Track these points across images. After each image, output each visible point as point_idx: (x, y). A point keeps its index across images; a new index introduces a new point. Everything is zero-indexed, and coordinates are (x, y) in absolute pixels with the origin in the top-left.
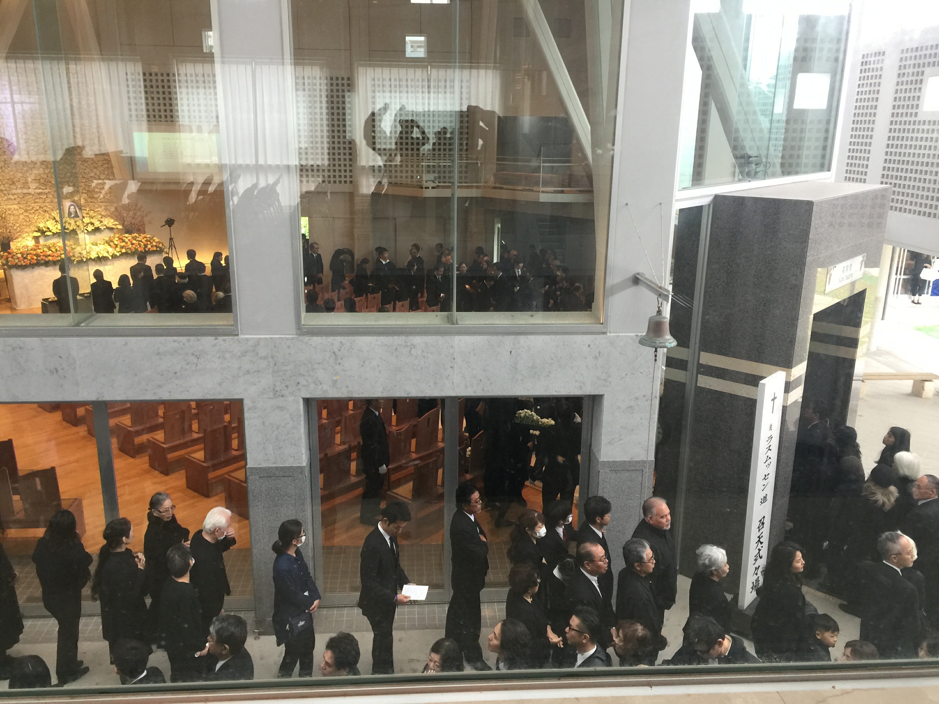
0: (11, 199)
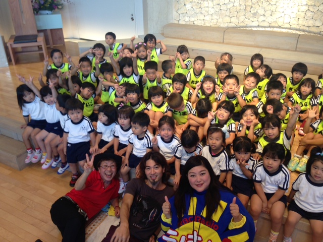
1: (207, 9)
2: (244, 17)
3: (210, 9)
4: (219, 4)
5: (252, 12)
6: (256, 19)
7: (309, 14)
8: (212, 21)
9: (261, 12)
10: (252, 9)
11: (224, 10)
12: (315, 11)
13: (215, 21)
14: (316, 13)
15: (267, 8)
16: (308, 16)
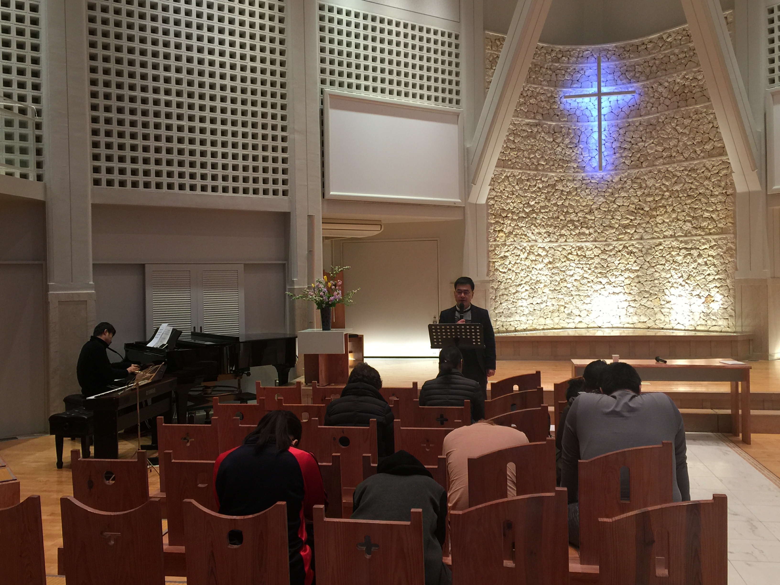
0: (584, 234)
1: (521, 308)
2: (558, 318)
3: (524, 308)
4: (532, 304)
5: (567, 312)
6: (571, 321)
7: (631, 310)
8: (528, 322)
9: (576, 312)
10: (566, 309)
11: (538, 310)
12: (637, 306)
13: (530, 322)
14: (638, 307)
15: (582, 307)
16: (630, 312)
